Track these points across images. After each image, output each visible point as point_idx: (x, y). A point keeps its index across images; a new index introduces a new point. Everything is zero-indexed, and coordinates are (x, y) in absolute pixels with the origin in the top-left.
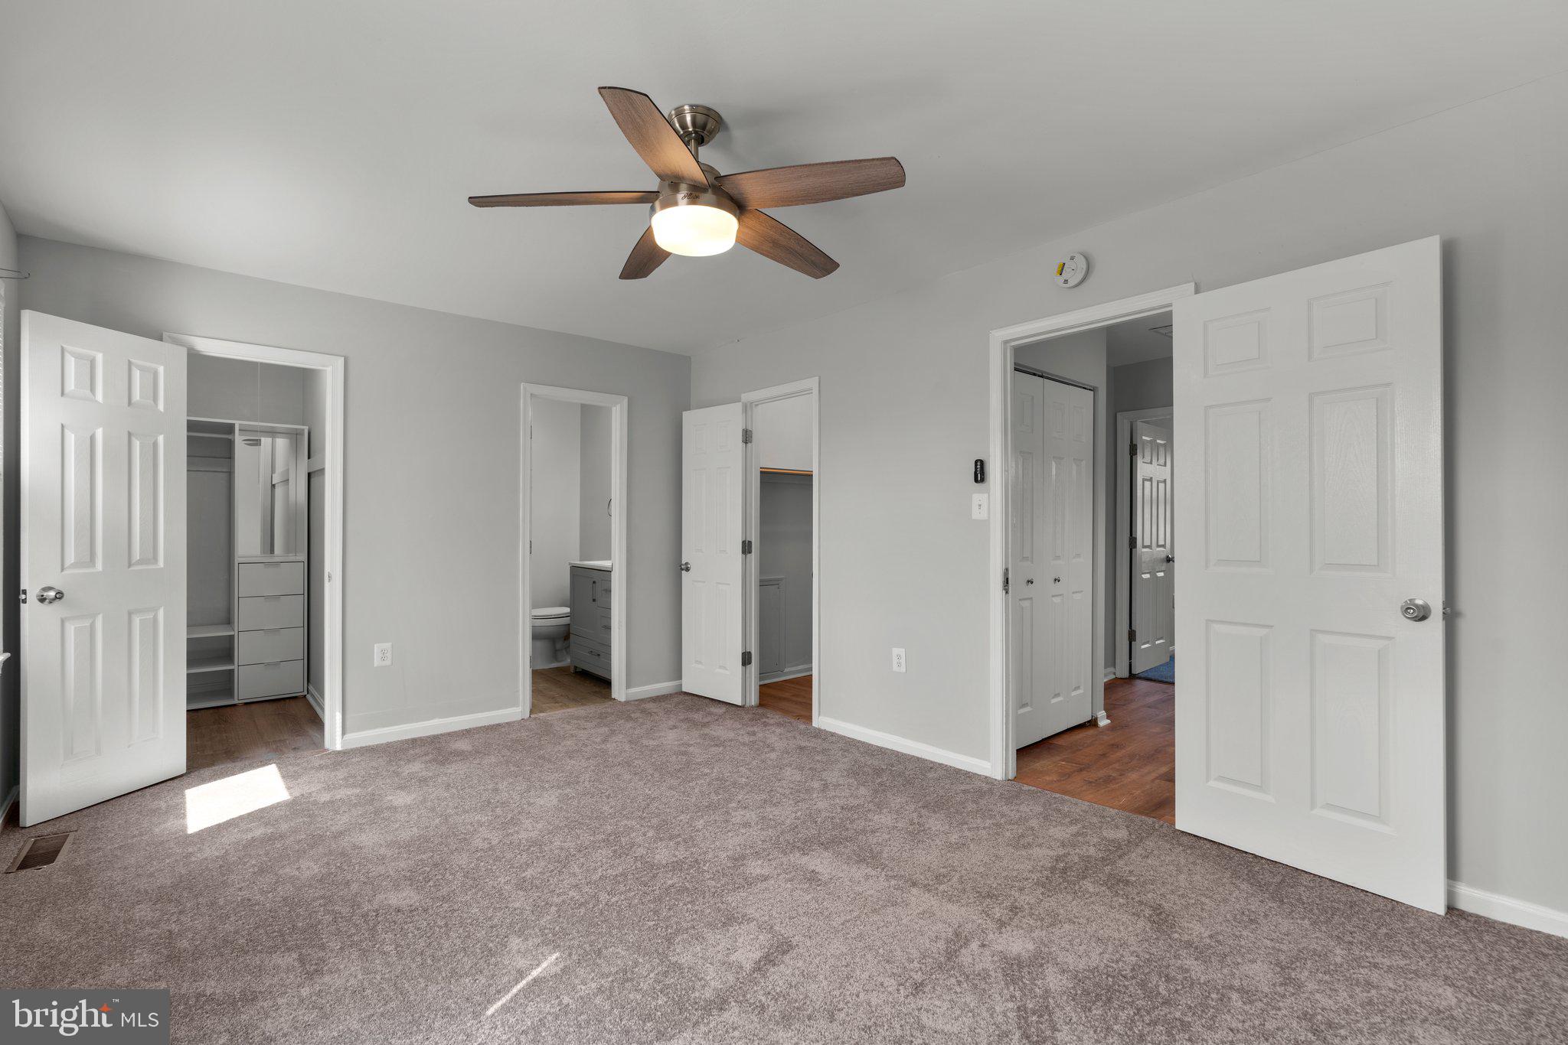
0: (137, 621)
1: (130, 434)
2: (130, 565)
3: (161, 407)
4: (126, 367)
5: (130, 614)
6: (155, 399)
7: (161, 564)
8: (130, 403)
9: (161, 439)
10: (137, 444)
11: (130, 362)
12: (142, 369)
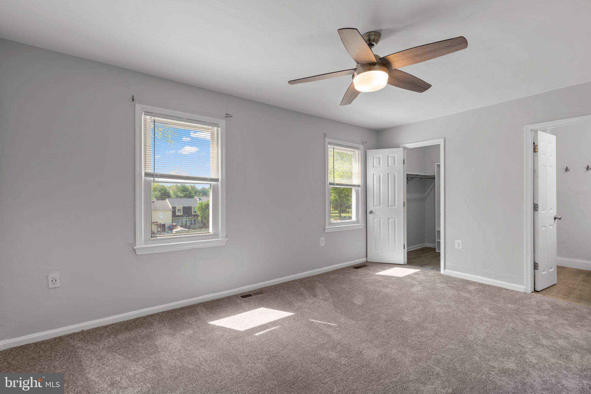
0: (390, 220)
1: (388, 174)
2: (388, 206)
3: (396, 166)
4: (387, 157)
5: (388, 219)
6: (394, 164)
7: (396, 207)
8: (388, 166)
9: (396, 174)
10: (390, 176)
11: (388, 156)
12: (391, 157)
